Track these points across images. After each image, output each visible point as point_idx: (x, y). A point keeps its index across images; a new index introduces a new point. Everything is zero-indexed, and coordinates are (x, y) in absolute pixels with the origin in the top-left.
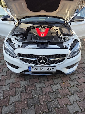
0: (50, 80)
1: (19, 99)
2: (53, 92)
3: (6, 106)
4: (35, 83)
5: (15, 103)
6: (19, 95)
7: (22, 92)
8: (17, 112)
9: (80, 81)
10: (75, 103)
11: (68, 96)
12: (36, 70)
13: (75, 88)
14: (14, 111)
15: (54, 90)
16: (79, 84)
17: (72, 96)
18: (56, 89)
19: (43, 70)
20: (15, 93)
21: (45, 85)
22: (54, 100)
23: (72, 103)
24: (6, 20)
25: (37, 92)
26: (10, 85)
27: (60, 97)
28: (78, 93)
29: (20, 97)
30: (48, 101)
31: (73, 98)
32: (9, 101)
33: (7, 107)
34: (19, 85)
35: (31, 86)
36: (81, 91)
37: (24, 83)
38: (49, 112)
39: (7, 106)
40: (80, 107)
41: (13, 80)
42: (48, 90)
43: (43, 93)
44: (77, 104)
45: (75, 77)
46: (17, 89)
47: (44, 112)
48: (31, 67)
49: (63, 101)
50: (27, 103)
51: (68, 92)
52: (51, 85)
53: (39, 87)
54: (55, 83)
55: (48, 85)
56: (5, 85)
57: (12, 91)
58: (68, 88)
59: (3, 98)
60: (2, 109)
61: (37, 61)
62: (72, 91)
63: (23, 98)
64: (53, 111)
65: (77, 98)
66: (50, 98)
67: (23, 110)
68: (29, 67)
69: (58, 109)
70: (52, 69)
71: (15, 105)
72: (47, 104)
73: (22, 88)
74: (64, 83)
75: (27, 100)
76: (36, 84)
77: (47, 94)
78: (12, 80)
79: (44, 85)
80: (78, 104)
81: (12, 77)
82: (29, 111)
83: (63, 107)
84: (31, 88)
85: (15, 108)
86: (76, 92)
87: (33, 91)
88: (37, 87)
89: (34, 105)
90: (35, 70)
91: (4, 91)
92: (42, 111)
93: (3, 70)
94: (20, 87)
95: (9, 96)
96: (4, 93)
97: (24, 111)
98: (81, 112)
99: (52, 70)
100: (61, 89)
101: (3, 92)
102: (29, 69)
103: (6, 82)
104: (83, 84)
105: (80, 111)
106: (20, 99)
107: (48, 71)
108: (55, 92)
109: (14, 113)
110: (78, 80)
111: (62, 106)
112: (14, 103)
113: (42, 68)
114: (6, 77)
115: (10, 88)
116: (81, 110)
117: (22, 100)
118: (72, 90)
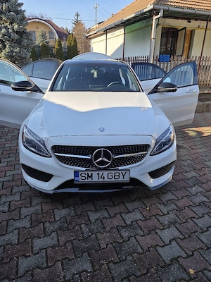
0: (118, 205)
1: (54, 242)
2: (127, 225)
3: (27, 257)
4: (86, 211)
5: (46, 251)
6: (54, 235)
7: (60, 228)
8: (51, 266)
9: (181, 204)
10: (174, 243)
11: (158, 231)
12: (90, 180)
13: (172, 216)
14: (45, 265)
15: (129, 223)
16: (180, 209)
17: (166, 231)
18: (133, 219)
19: (104, 178)
20: (44, 232)
21: (109, 215)
22: (129, 240)
23: (166, 243)
24: (22, 90)
25: (93, 227)
26: (31, 219)
27: (142, 234)
28: (178, 226)
29: (56, 239)
30: (118, 242)
31: (167, 235)
32: (32, 247)
33: (29, 259)
34: (51, 218)
35: (79, 218)
36: (184, 221)
37: (61, 213)
38: (121, 261)
39: (29, 256)
40: (183, 250)
41: (39, 207)
42: (116, 222)
43: (104, 228)
44: (176, 244)
45: (169, 196)
46: (47, 225)
47: (110, 262)
48: (80, 173)
49: (148, 241)
50: (73, 248)
51: (158, 225)
52: (120, 213)
53: (95, 218)
54: (130, 209)
55: (115, 215)
56: (20, 218)
57: (37, 229)
58: (157, 216)
59: (19, 243)
60: (17, 262)
61: (91, 160)
62: (166, 223)
63: (63, 239)
64: (129, 258)
65: (177, 234)
66: (121, 237)
67: (64, 262)
68: (76, 173)
69: (140, 254)
70: (121, 176)
71: (46, 253)
72: (114, 247)
73: (58, 223)
74: (148, 208)
75: (72, 244)
76: (89, 213)
77: (115, 230)
78: (36, 208)
79: (106, 215)
80: (178, 244)
81: (34, 203)
82: (78, 262)
83: (149, 251)
84: (79, 221)
85: (47, 259)
86: (173, 223)
87: (83, 226)
88: (91, 218)
89: (88, 250)
90: (86, 180)
91: (19, 229)
92: (105, 260)
93: (14, 191)
94: (55, 221)
95: (32, 239)
96: (19, 234)
97: (67, 264)
98: (187, 258)
99: (121, 179)
100: (143, 219)
101: (16, 232)
102: (75, 177)
103: (22, 213)
104: (186, 208)
105: (184, 255)
106: (57, 243)
107: (113, 179)
108: (131, 225)
109: (46, 268)
110: (175, 202)
111: (145, 248)
112: (44, 251)
113: (101, 173)
114: (21, 204)
115: (31, 224)
116: (186, 254)
117: (61, 244)
118: (165, 220)
